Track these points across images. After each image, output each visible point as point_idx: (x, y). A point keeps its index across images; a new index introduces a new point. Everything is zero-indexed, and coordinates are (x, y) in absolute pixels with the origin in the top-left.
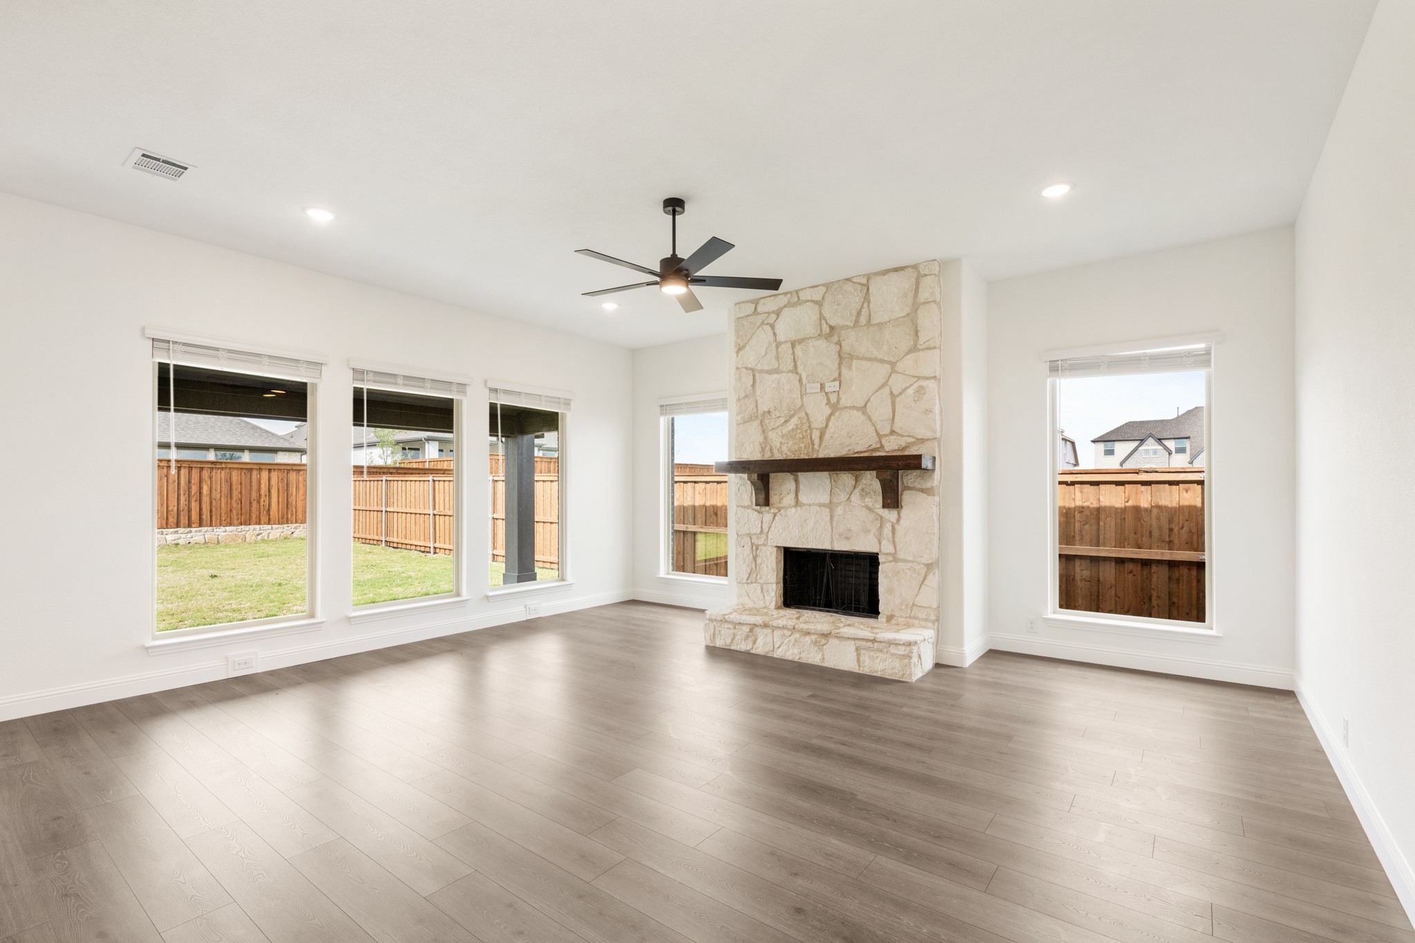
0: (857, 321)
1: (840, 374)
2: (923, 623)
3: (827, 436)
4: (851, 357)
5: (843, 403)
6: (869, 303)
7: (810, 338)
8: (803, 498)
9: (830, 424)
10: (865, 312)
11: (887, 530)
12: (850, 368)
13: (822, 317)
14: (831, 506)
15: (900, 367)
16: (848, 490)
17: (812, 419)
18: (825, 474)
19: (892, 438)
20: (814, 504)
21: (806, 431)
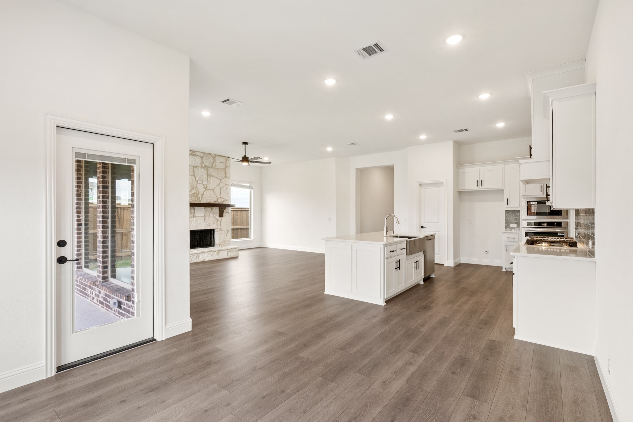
0: (212, 166)
1: (207, 180)
2: (227, 245)
3: (204, 197)
4: (210, 176)
5: (208, 188)
6: (215, 162)
7: (199, 167)
8: (196, 215)
9: (204, 193)
10: (214, 164)
11: (219, 223)
12: (210, 178)
13: (202, 162)
14: (204, 217)
15: (222, 181)
16: (209, 212)
17: (199, 191)
18: (203, 208)
19: (220, 199)
20: (200, 216)
21: (198, 195)
